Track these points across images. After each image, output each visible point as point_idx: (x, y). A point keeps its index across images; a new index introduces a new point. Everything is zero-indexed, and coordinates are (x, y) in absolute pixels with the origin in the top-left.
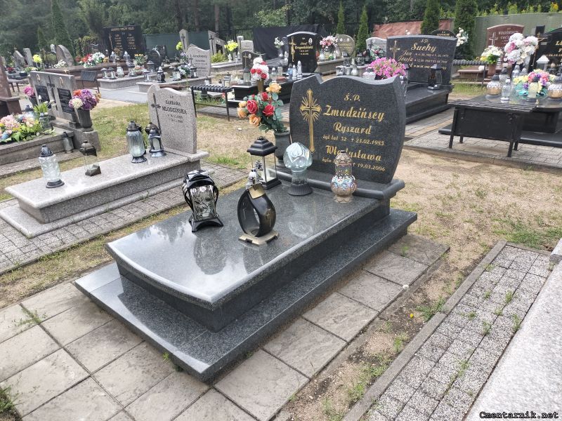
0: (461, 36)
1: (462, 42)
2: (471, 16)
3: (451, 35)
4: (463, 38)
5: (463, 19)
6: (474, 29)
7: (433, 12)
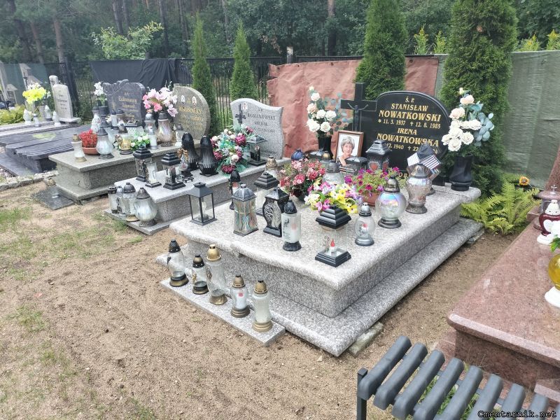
0: (466, 118)
1: (468, 139)
2: (499, 53)
3: (434, 109)
4: (473, 124)
5: (472, 60)
6: (504, 90)
7: (387, 36)
